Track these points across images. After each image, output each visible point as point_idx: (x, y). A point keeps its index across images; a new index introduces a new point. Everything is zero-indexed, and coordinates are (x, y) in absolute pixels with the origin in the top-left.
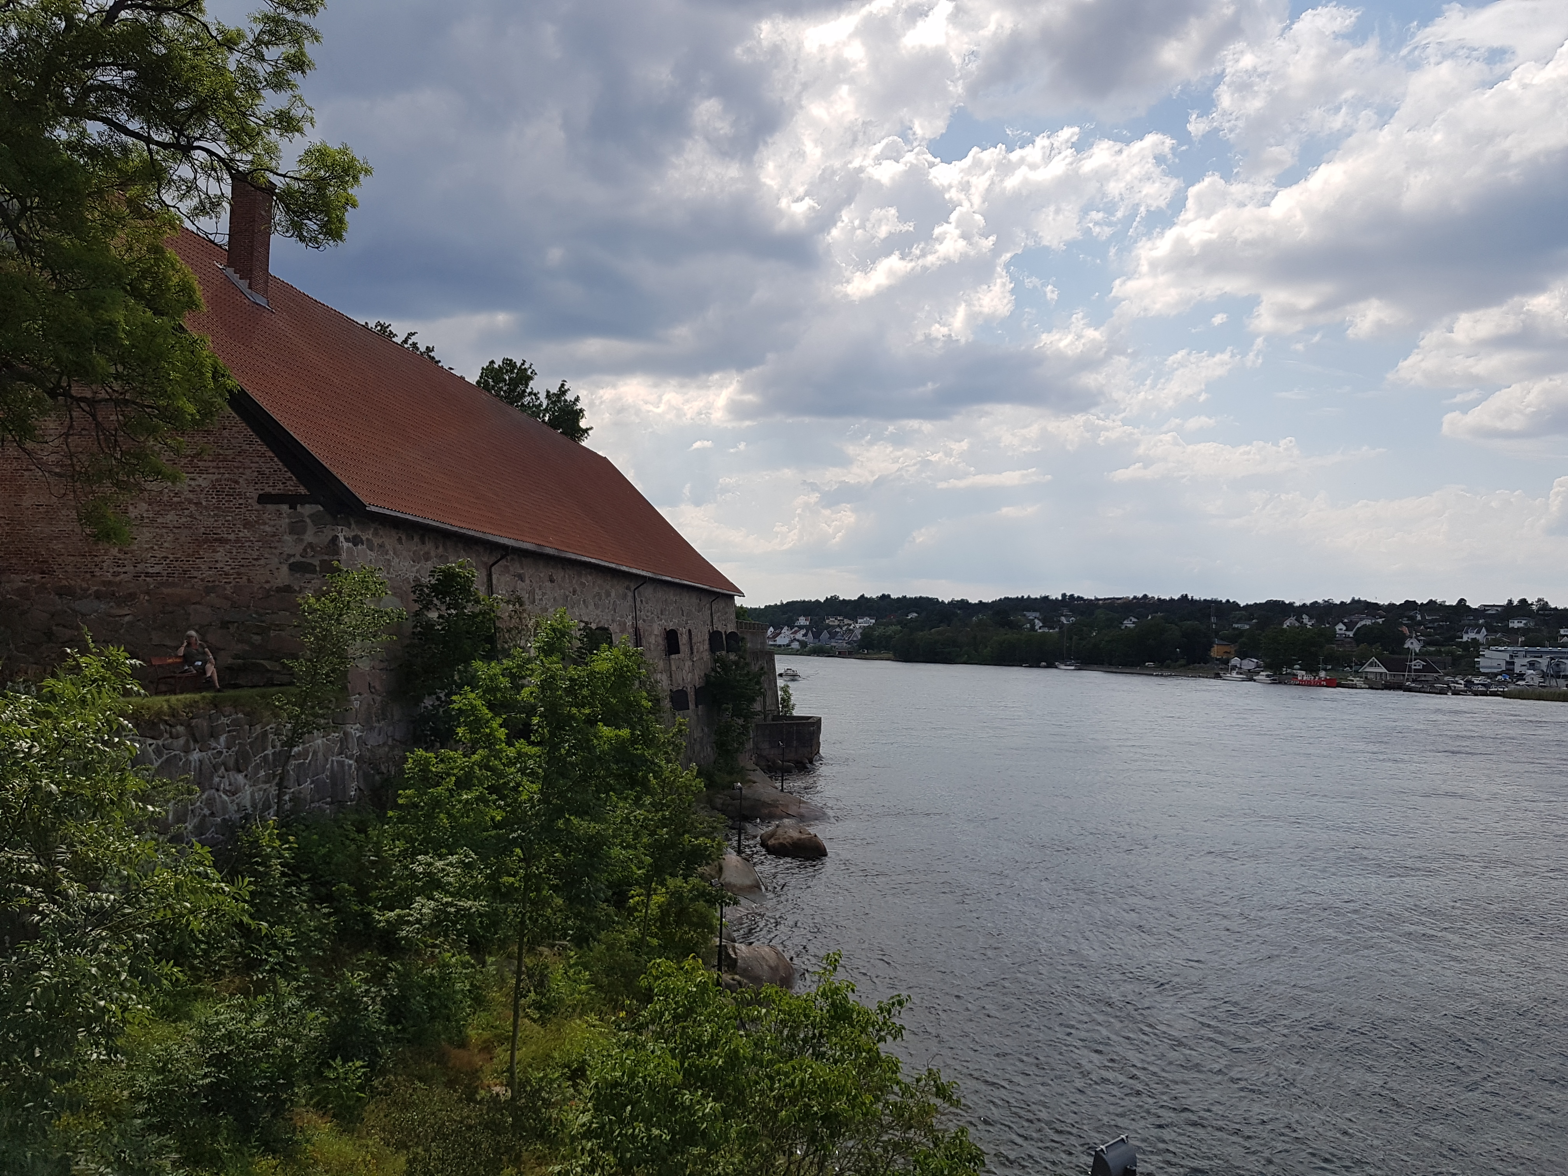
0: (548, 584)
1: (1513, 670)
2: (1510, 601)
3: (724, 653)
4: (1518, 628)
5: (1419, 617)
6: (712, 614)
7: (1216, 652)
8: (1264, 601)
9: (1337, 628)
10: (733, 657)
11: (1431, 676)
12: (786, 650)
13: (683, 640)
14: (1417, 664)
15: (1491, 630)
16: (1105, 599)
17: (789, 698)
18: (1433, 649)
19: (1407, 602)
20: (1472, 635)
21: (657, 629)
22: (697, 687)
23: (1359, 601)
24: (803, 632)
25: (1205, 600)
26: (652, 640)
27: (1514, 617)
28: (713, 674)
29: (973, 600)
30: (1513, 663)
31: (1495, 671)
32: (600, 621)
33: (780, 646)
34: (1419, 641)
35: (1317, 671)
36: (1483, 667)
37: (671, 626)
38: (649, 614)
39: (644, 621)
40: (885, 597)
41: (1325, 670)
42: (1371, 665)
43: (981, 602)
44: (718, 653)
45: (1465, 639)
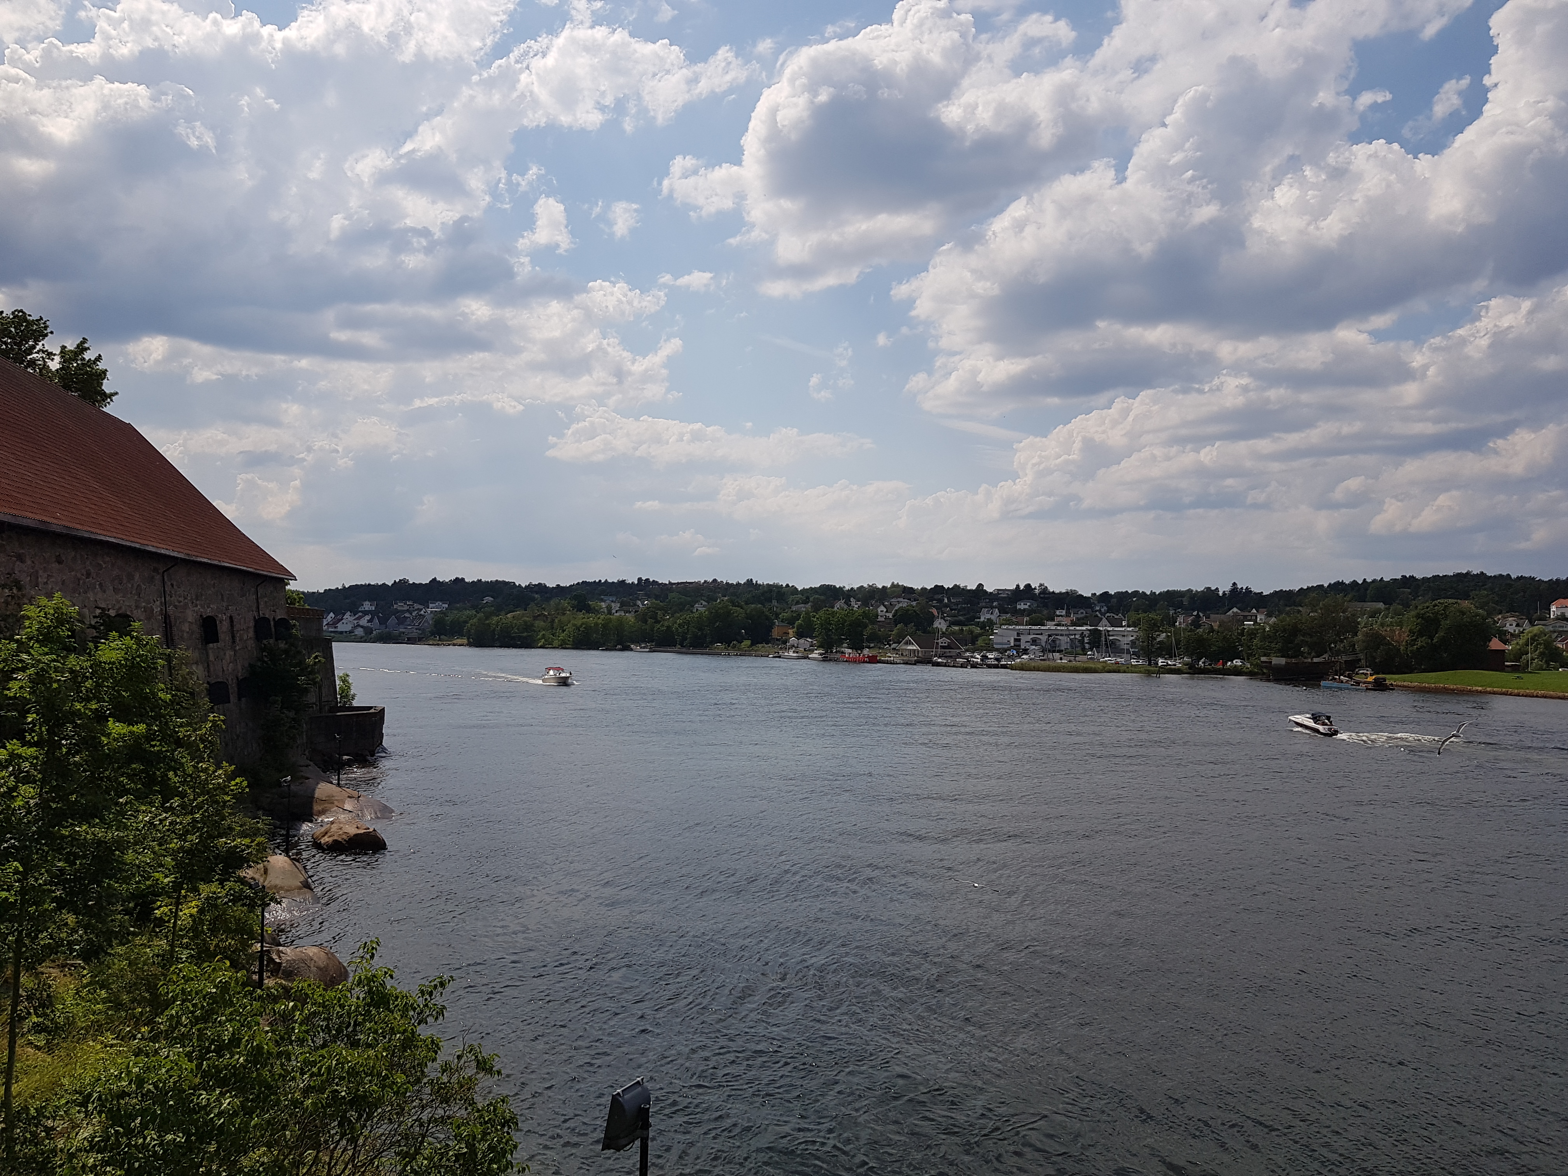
0: (56, 566)
1: (1019, 646)
2: (1018, 586)
3: (272, 641)
4: (1024, 610)
5: (946, 600)
6: (257, 599)
7: (775, 633)
8: (818, 586)
9: (879, 610)
10: (282, 645)
11: (954, 652)
12: (348, 637)
13: (223, 628)
14: (943, 641)
15: (1002, 611)
16: (678, 583)
17: (349, 688)
18: (957, 628)
19: (936, 586)
20: (988, 616)
21: (191, 615)
22: (240, 678)
23: (898, 585)
24: (368, 617)
25: (768, 584)
26: (186, 627)
27: (1021, 600)
28: (259, 664)
29: (551, 584)
30: (1019, 640)
31: (1006, 646)
32: (120, 608)
33: (341, 633)
34: (946, 621)
35: (862, 649)
36: (997, 644)
37: (209, 612)
38: (181, 599)
39: (175, 606)
40: (459, 581)
41: (869, 648)
42: (907, 643)
43: (558, 585)
44: (265, 642)
45: (982, 619)
